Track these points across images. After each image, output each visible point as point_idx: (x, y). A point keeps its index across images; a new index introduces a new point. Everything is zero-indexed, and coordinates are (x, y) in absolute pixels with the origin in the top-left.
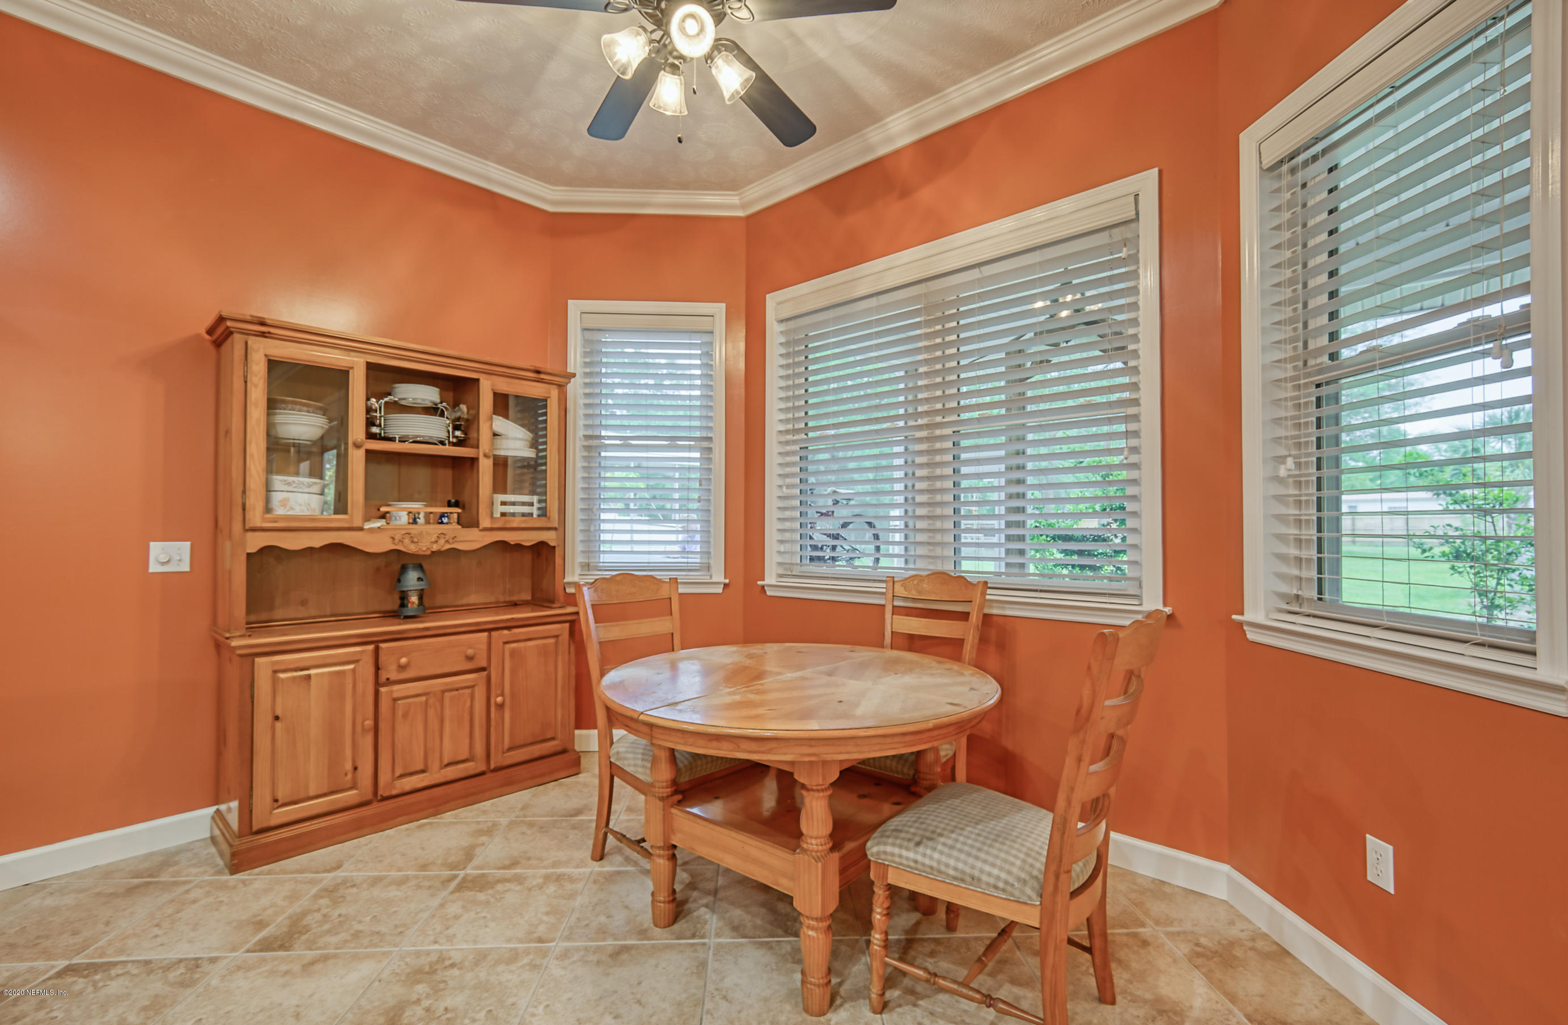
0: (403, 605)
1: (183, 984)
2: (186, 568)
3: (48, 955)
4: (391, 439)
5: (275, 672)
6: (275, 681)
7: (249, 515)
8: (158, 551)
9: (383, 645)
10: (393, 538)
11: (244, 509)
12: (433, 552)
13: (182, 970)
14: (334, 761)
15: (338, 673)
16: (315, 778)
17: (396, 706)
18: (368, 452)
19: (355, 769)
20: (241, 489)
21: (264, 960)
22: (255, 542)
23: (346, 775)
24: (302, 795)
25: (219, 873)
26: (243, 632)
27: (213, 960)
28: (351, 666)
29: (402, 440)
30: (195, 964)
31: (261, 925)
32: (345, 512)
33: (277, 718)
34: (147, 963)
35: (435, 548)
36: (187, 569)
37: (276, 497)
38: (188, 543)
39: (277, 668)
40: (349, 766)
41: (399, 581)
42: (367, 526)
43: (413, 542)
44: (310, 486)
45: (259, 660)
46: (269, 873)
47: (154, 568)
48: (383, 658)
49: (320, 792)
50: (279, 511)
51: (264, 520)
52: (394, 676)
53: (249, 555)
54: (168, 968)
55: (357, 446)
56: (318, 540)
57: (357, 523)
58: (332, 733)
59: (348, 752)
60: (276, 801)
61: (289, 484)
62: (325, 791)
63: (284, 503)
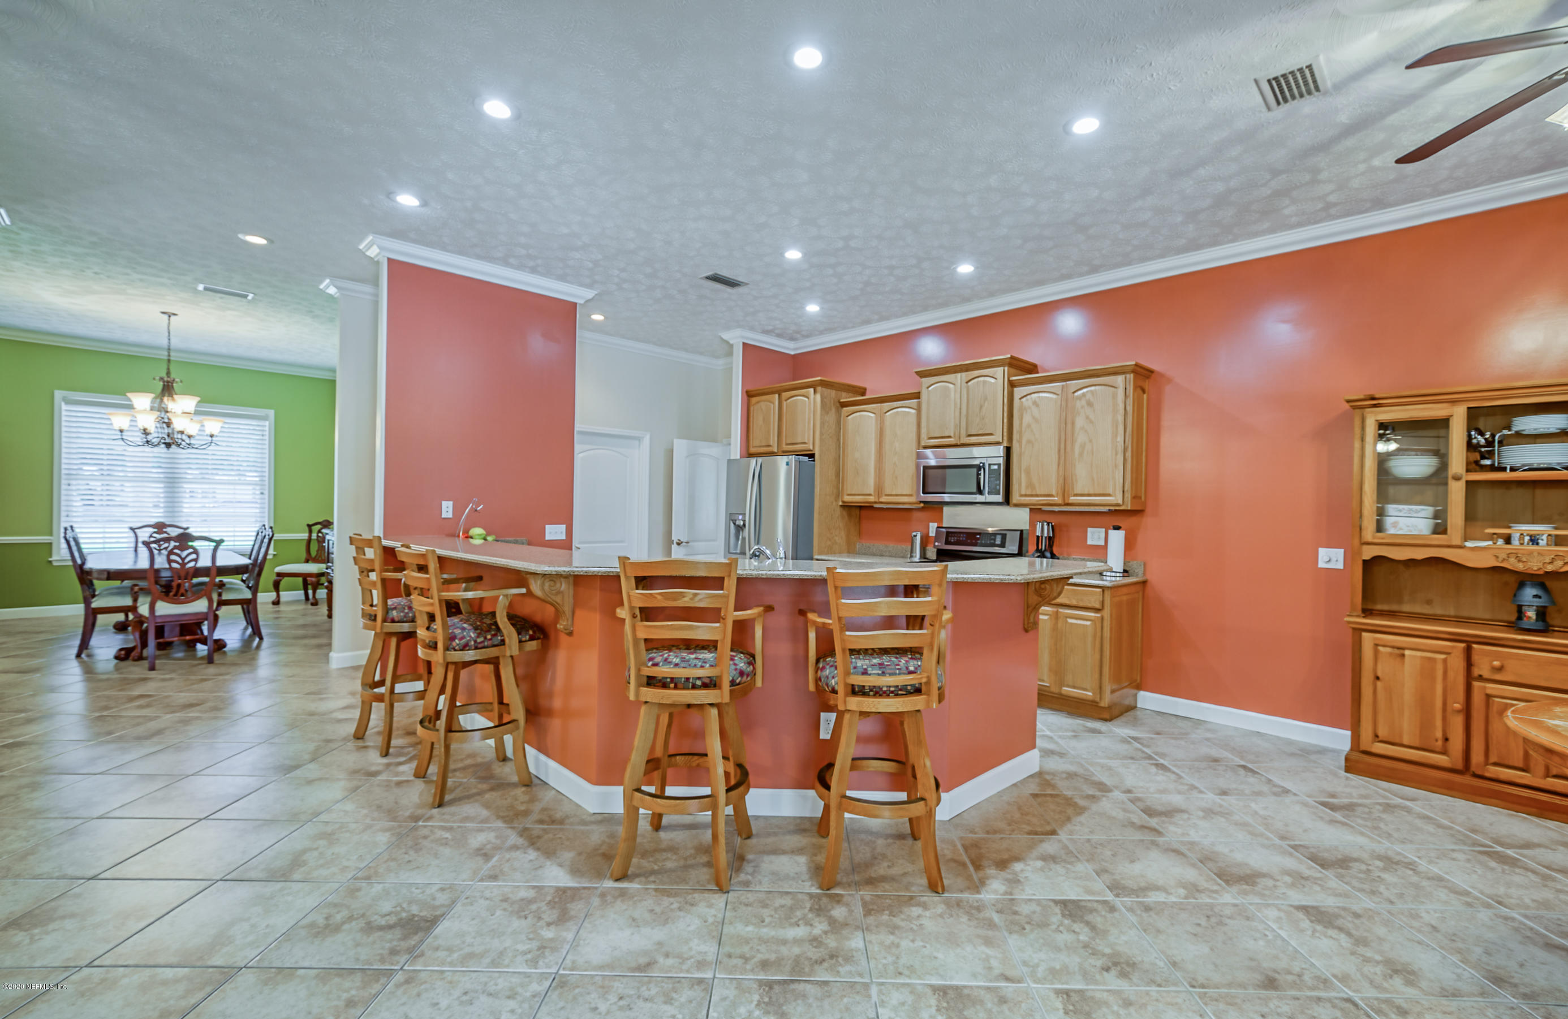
0: (1520, 618)
1: (1275, 794)
2: (1340, 566)
3: (1242, 758)
4: (1504, 469)
5: (1377, 645)
6: (1376, 653)
7: (1364, 533)
8: (1323, 553)
9: (1475, 646)
10: (1497, 557)
11: (1361, 529)
12: (1547, 573)
13: (1280, 790)
14: (1425, 725)
15: (1429, 659)
16: (1408, 731)
17: (1491, 701)
18: (1467, 482)
19: (1446, 740)
20: (1359, 515)
21: (1317, 808)
22: (1369, 553)
23: (1437, 740)
24: (1397, 741)
25: (1339, 768)
26: (1360, 613)
27: (1295, 794)
28: (1443, 656)
29: (1512, 469)
30: (1287, 791)
31: (1333, 796)
32: (1444, 532)
33: (1378, 678)
34: (1270, 780)
35: (1550, 568)
36: (1342, 567)
37: (1389, 521)
38: (1342, 550)
39: (1377, 642)
40: (1439, 734)
41: (1515, 595)
42: (1468, 544)
43: (1519, 561)
44: (1417, 512)
45: (1364, 634)
46: (1366, 782)
47: (1321, 564)
48: (1475, 658)
49: (1412, 744)
50: (1392, 531)
51: (1374, 537)
52: (1486, 674)
53: (1364, 561)
54: (1275, 786)
55: (1457, 478)
56: (1420, 554)
57: (1457, 541)
58: (1423, 703)
59: (1439, 723)
60: (1377, 736)
61: (1400, 511)
62: (1417, 745)
63: (1395, 525)
